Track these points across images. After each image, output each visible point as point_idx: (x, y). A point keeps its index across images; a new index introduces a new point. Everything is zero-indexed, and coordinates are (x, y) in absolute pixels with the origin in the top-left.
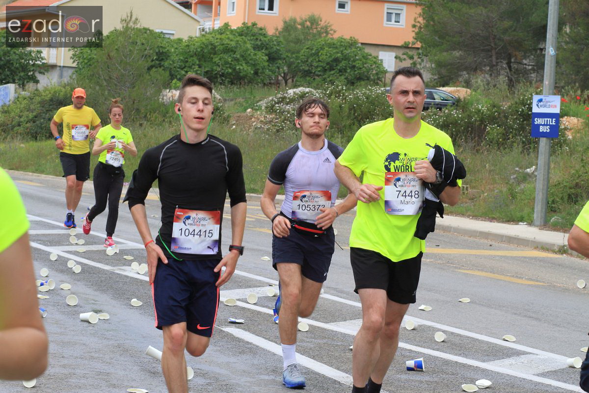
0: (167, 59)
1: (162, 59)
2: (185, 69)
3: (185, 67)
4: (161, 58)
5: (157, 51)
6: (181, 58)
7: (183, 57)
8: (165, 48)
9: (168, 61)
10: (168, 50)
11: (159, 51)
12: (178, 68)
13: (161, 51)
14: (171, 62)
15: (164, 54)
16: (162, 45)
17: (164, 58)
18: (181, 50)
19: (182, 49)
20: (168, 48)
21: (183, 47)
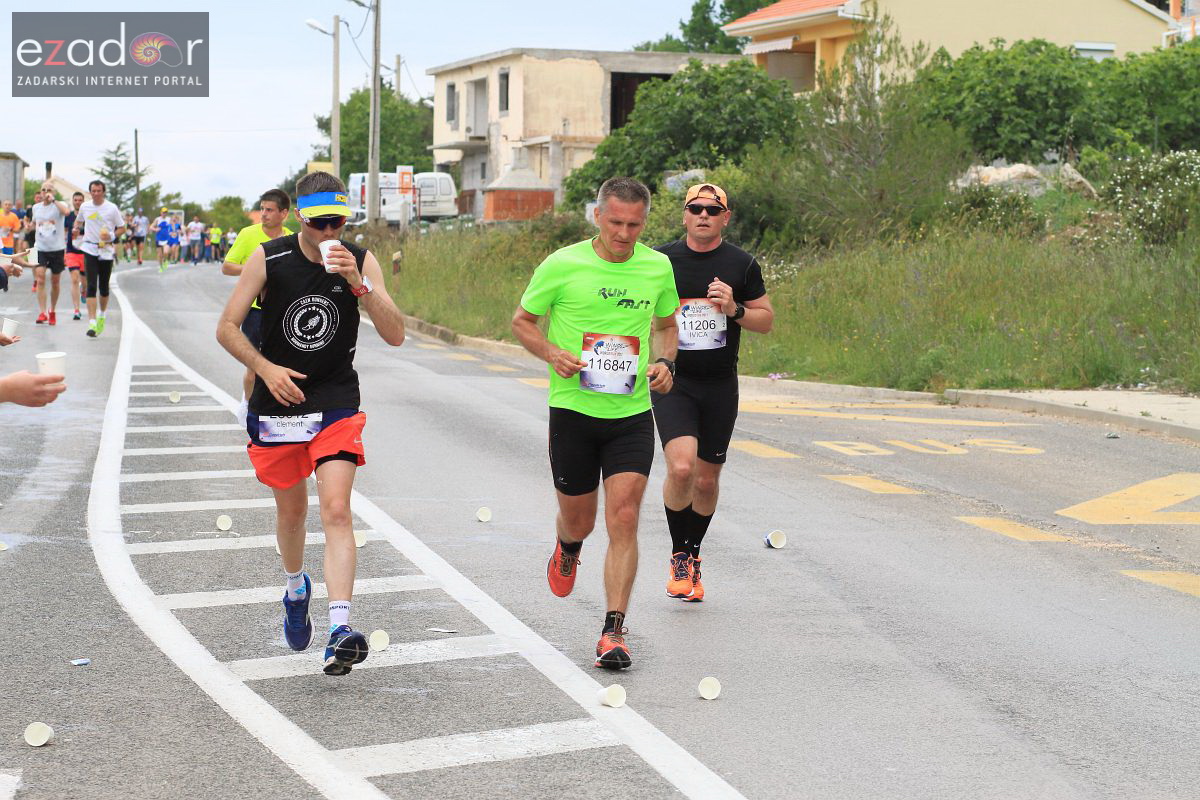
0: (1077, 102)
1: (1068, 105)
2: (1120, 124)
3: (1118, 120)
4: (1064, 102)
5: (1055, 86)
6: (1111, 100)
7: (1115, 98)
8: (1073, 80)
9: (1080, 107)
10: (1079, 85)
11: (1060, 87)
12: (1102, 121)
13: (1064, 87)
14: (1085, 110)
15: (1071, 93)
16: (1066, 74)
17: (1071, 101)
18: (1110, 83)
19: (1112, 81)
20: (1079, 80)
21: (1114, 78)
